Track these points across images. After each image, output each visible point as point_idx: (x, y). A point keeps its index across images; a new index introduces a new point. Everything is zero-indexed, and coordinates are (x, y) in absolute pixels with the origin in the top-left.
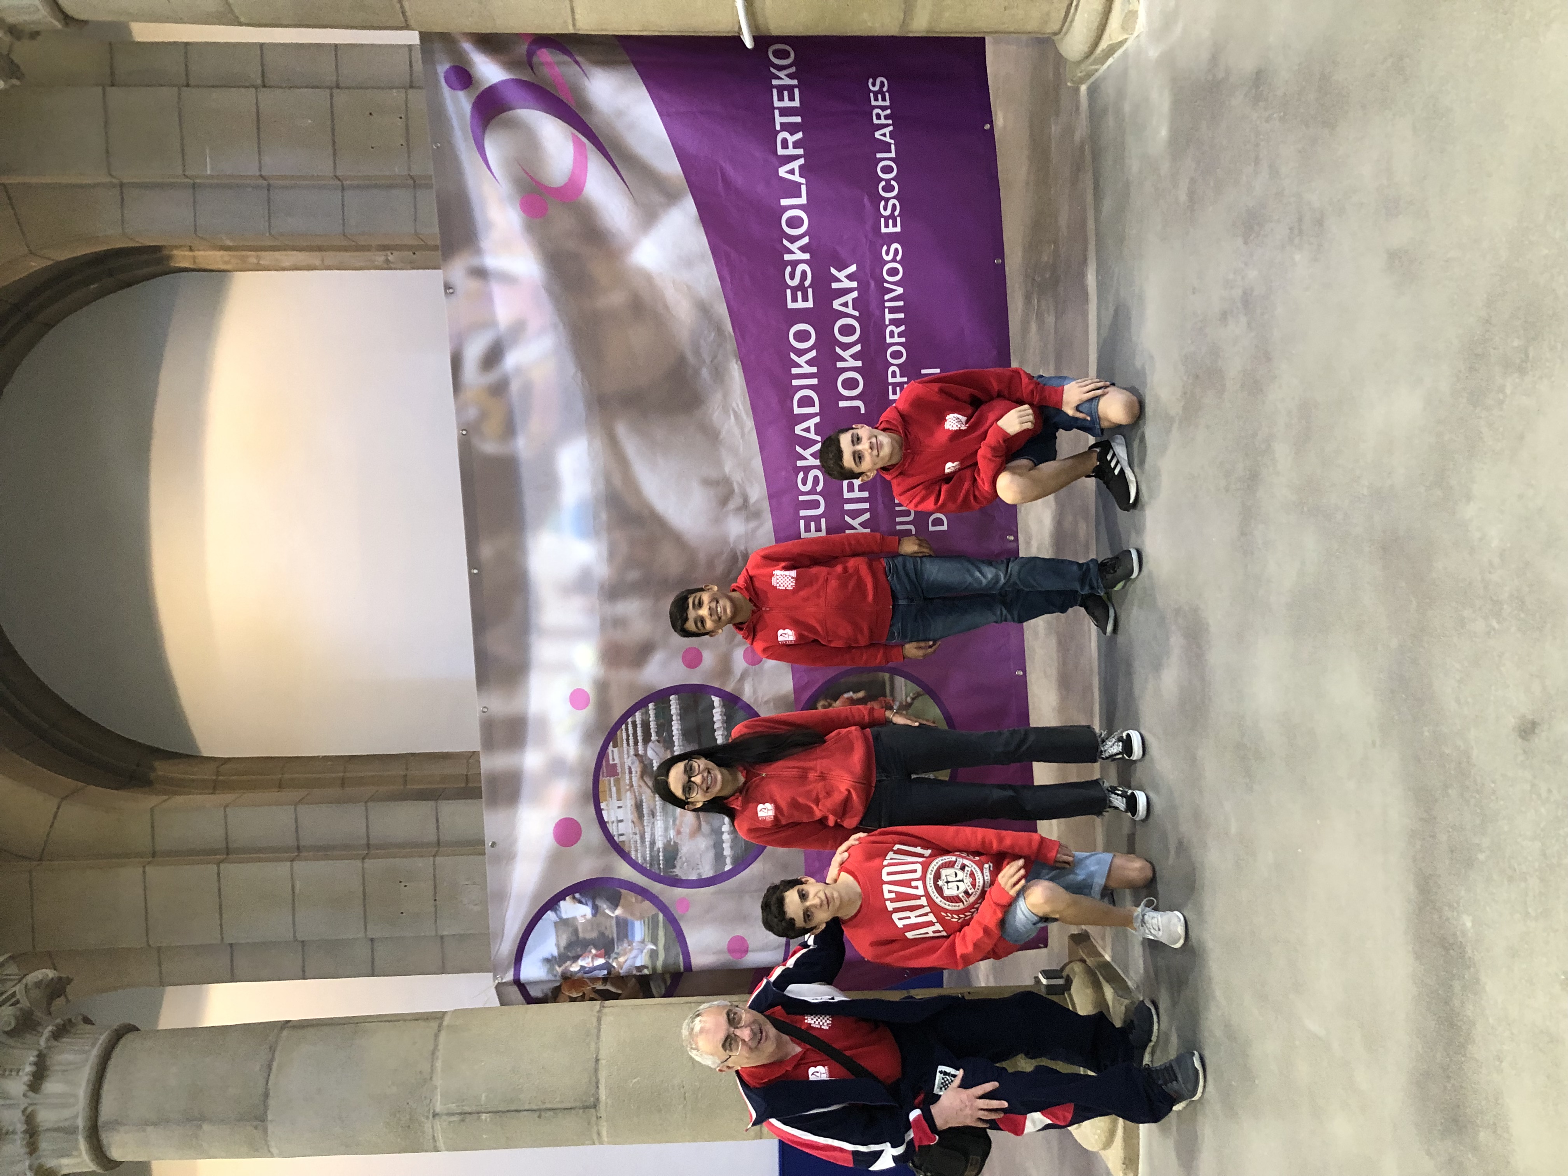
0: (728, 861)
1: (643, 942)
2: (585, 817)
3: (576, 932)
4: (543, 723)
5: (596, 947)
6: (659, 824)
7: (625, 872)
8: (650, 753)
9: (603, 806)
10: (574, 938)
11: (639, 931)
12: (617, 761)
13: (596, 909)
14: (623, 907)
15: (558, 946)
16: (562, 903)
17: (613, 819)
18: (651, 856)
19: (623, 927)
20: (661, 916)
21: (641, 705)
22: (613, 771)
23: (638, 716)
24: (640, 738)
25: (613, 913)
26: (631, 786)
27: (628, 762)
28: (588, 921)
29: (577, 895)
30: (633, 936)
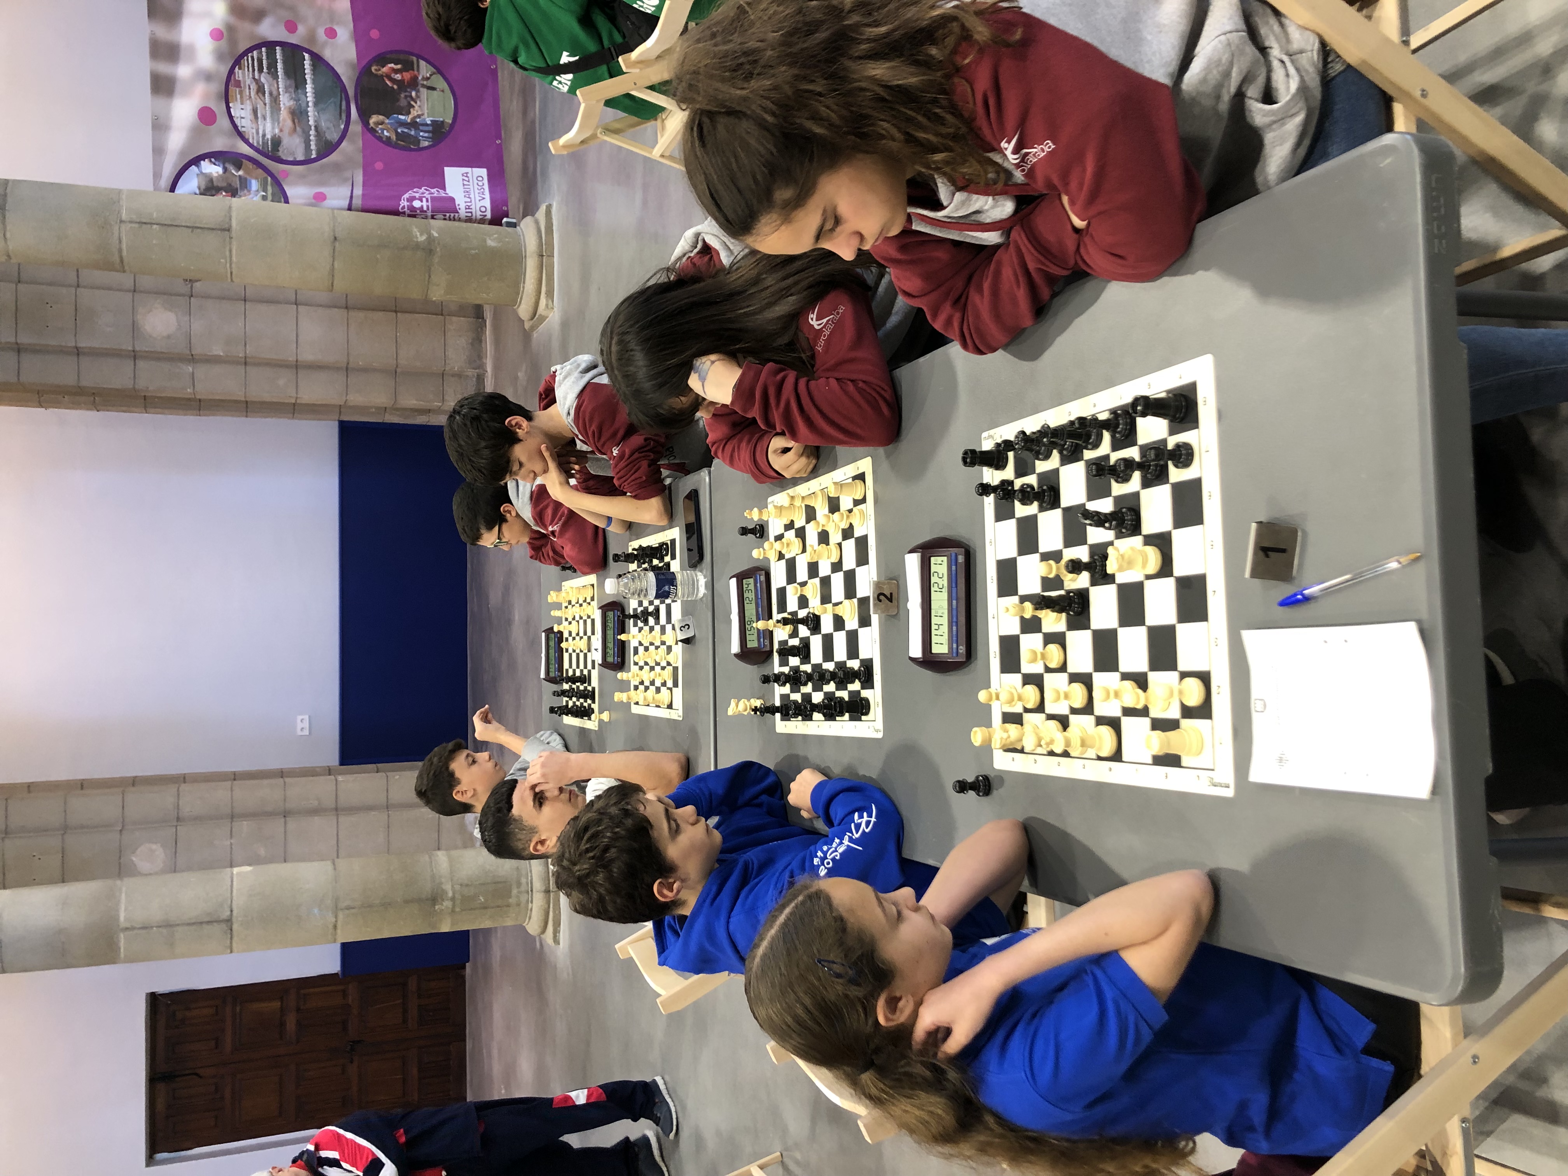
0: (314, 152)
1: (258, 191)
2: (219, 109)
3: (211, 180)
4: (192, 49)
5: (226, 192)
6: (269, 125)
7: (245, 149)
8: (263, 80)
9: (231, 105)
10: (210, 185)
11: (255, 185)
12: (241, 79)
13: (225, 170)
14: (244, 170)
15: (199, 186)
16: (202, 162)
17: (238, 115)
18: (263, 143)
19: (244, 183)
20: (269, 179)
21: (258, 47)
22: (238, 84)
23: (255, 53)
24: (256, 68)
25: (237, 172)
26: (250, 97)
27: (248, 82)
28: (220, 176)
29: (213, 160)
30: (250, 187)
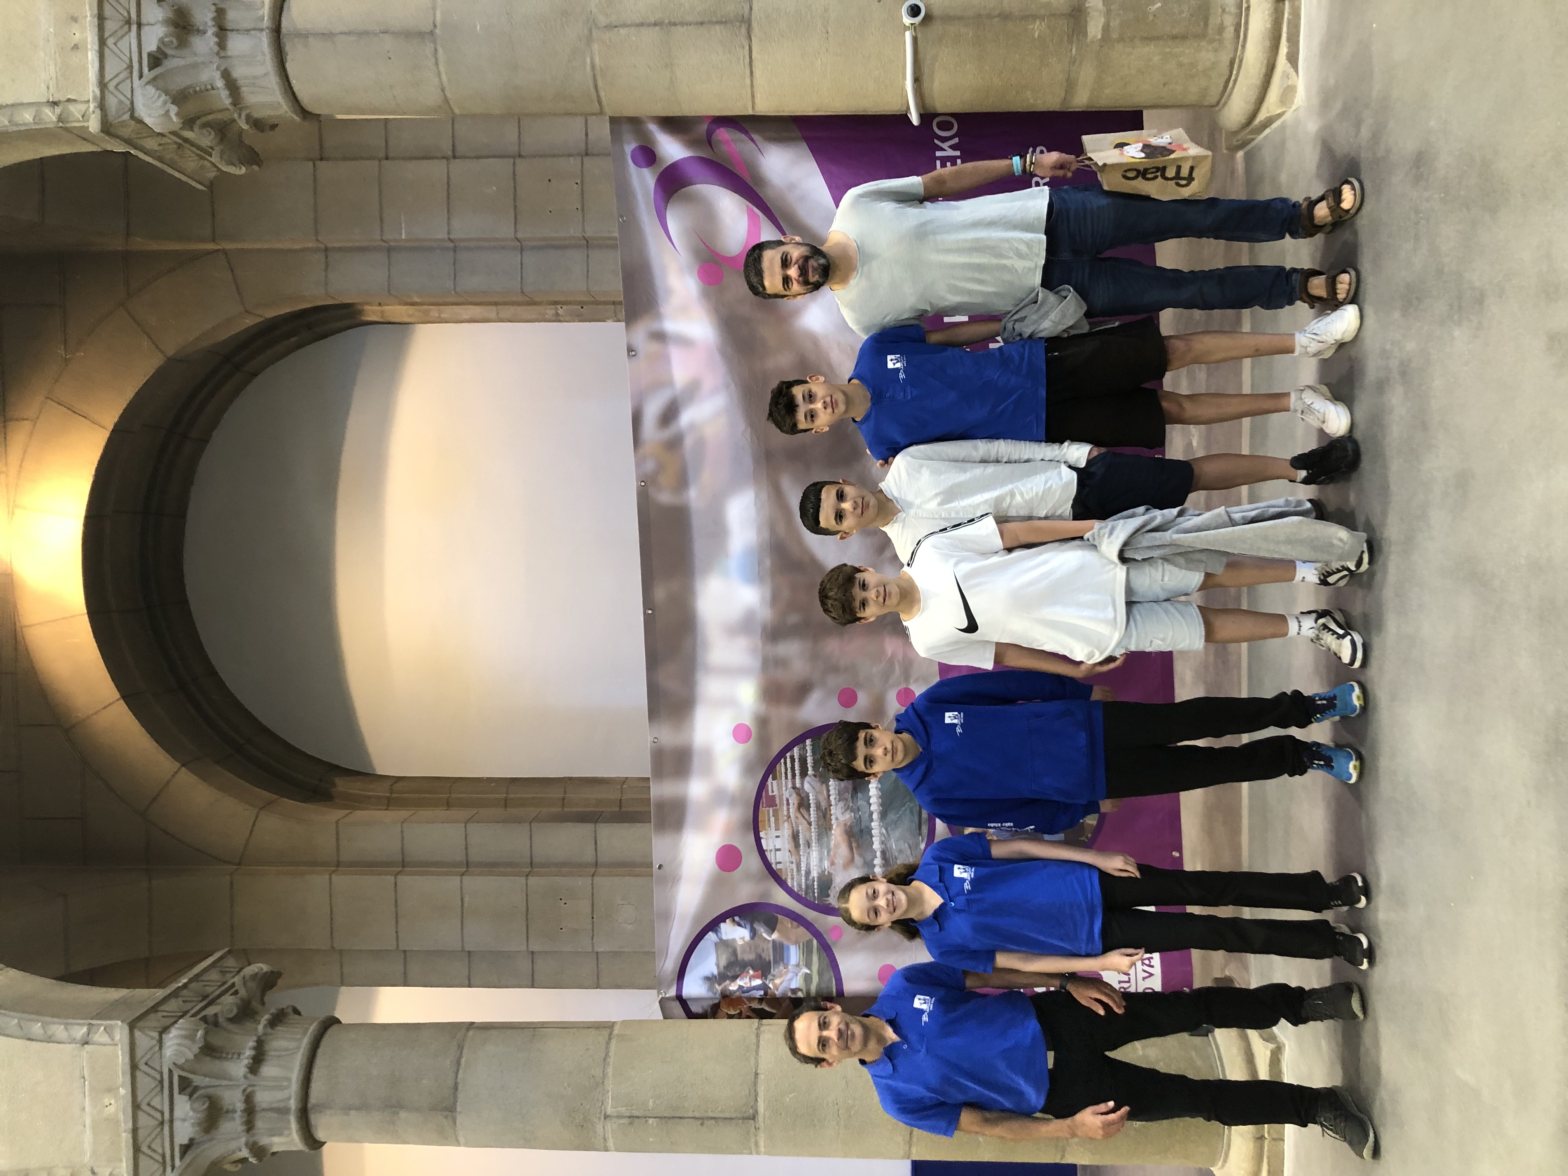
1: (798, 965)
2: (745, 844)
3: (735, 953)
4: (708, 754)
5: (754, 970)
6: (814, 854)
7: (781, 898)
8: (807, 787)
9: (762, 834)
11: (794, 955)
12: (776, 793)
13: (754, 933)
14: (778, 932)
15: (718, 965)
16: (722, 925)
17: (771, 847)
18: (807, 885)
19: (779, 951)
20: (815, 942)
21: (799, 740)
22: (772, 802)
23: (796, 750)
24: (797, 772)
25: (770, 937)
26: (789, 817)
27: (786, 794)
28: (747, 943)
29: (737, 918)
30: (788, 960)
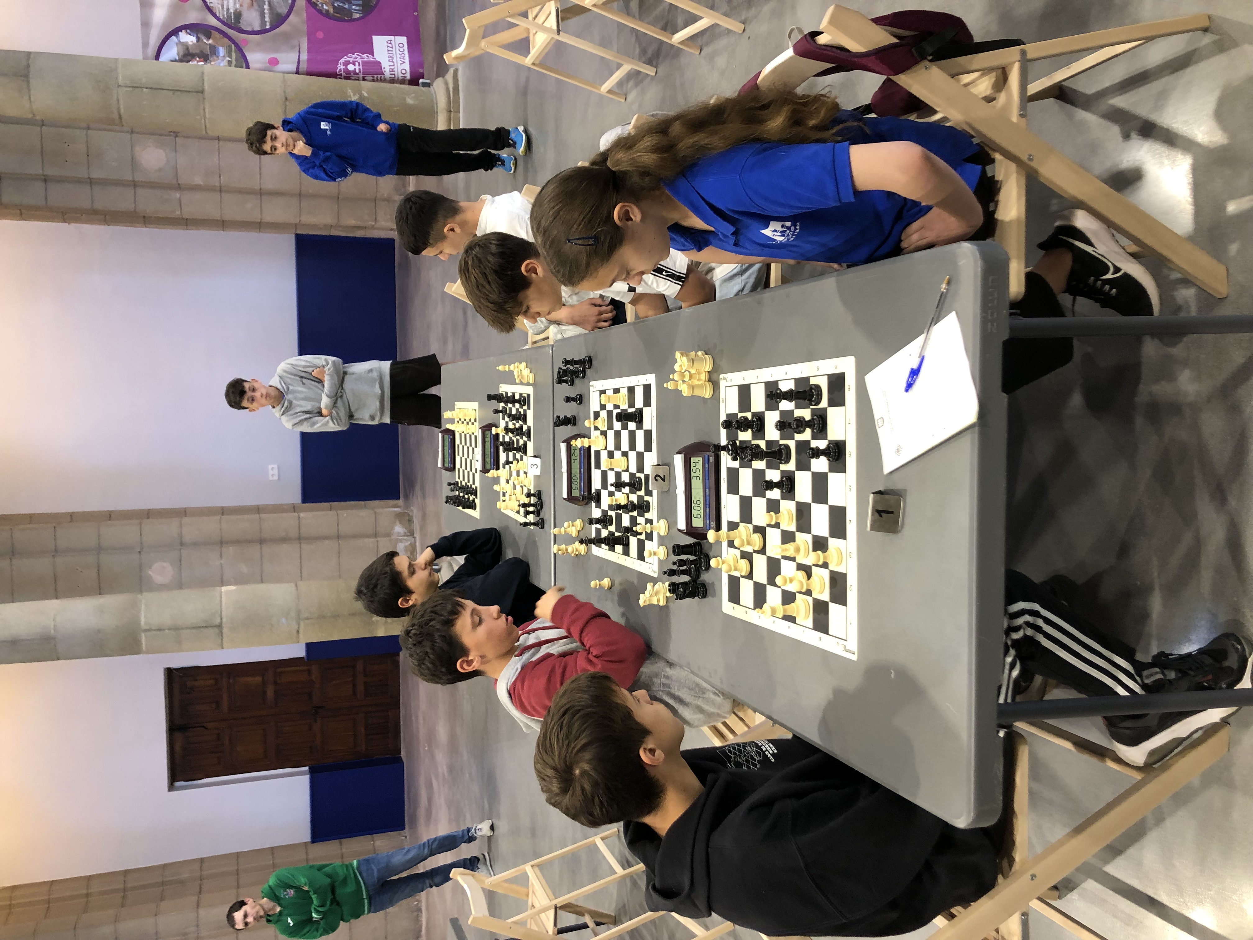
1: (224, 57)
3: (188, 49)
5: (199, 58)
7: (213, 22)
10: (187, 52)
11: (222, 51)
13: (198, 39)
14: (213, 40)
16: (180, 33)
18: (227, 16)
19: (214, 50)
25: (208, 40)
28: (194, 44)
29: (188, 31)
30: (218, 53)
